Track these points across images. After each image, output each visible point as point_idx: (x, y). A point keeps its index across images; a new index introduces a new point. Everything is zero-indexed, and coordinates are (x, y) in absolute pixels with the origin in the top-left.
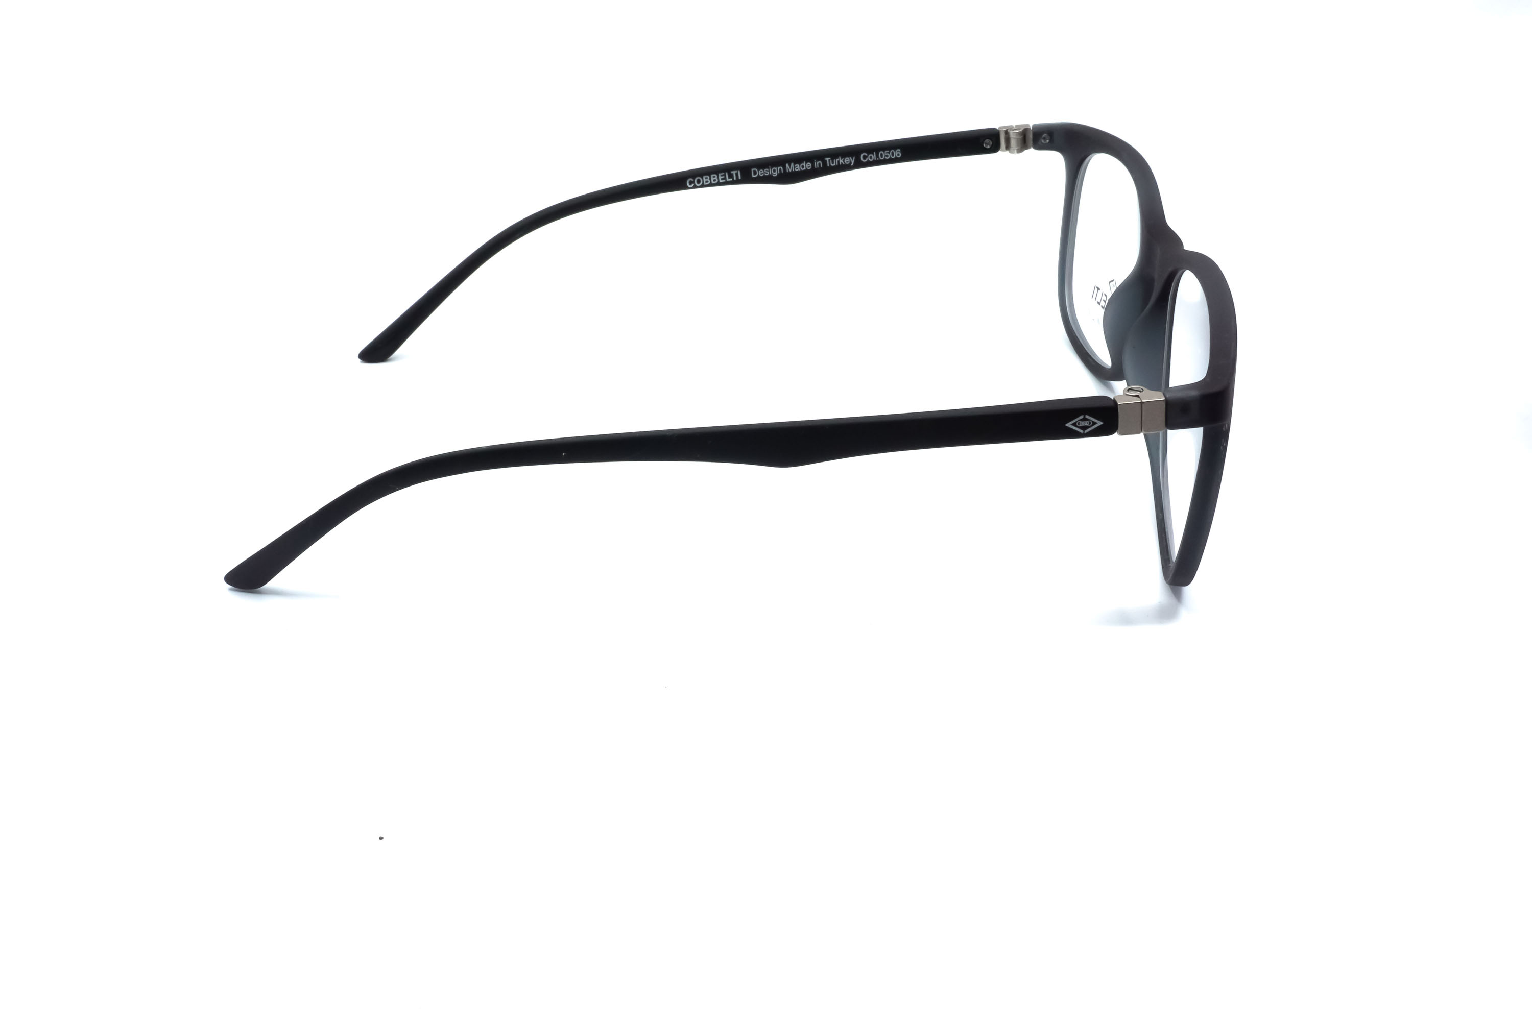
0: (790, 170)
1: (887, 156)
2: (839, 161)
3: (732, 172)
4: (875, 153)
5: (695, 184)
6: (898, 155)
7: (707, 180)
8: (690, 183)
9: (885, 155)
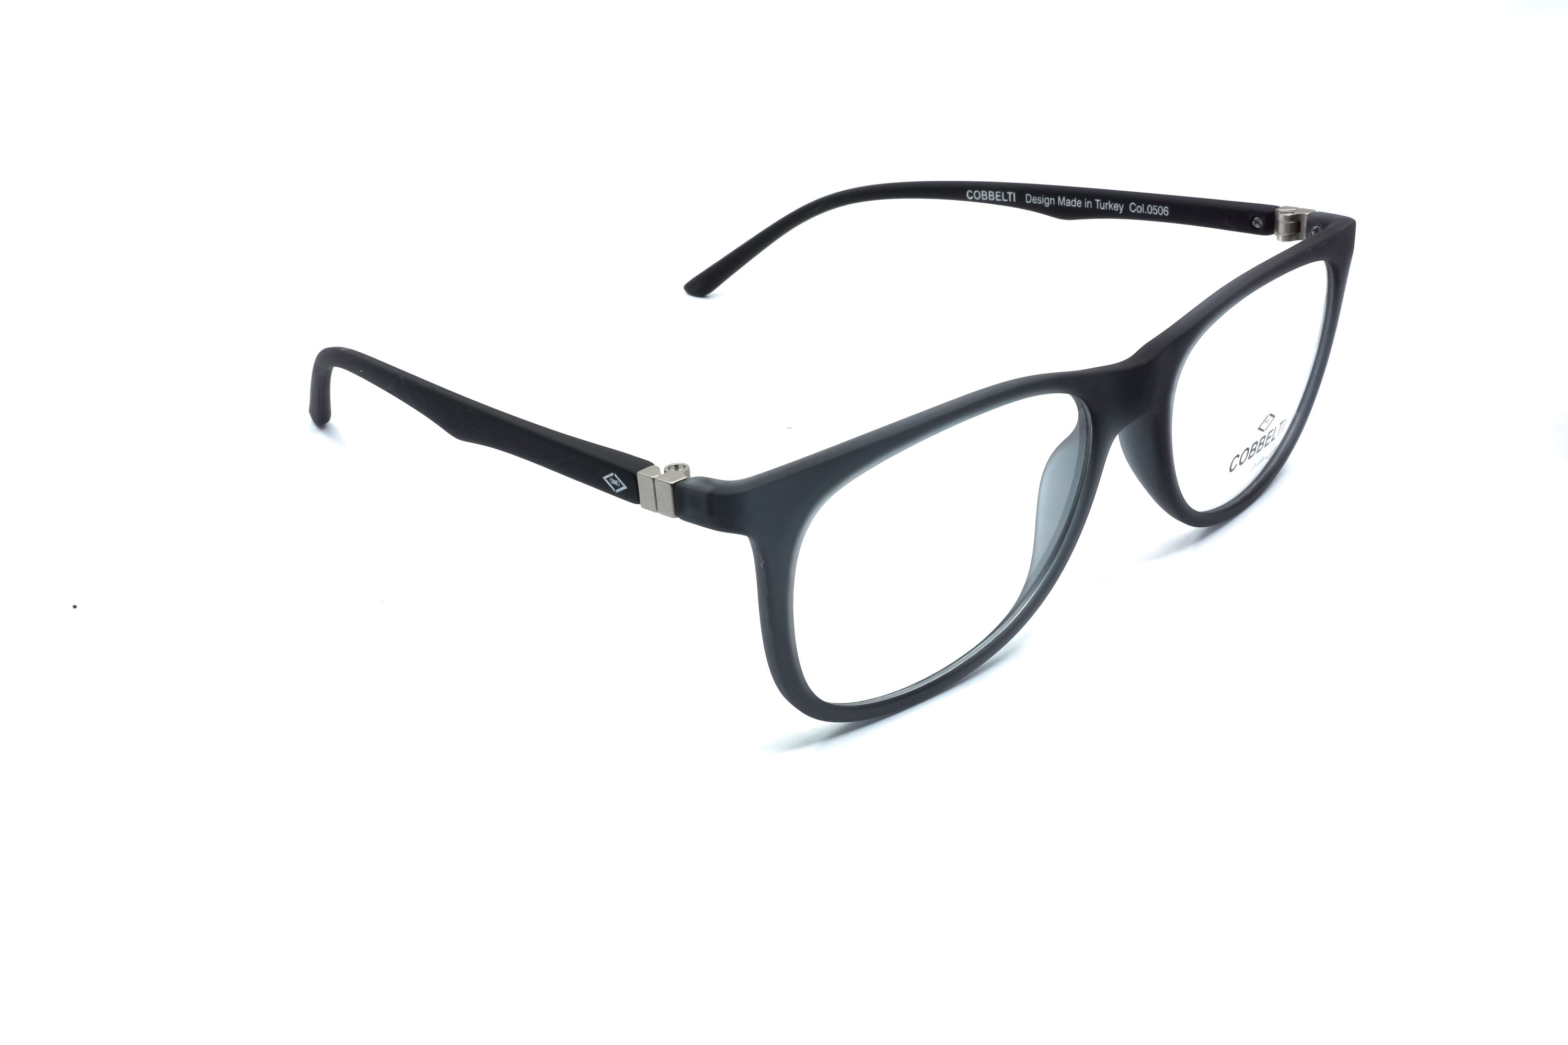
0: (1062, 204)
1: (1155, 211)
2: (1108, 206)
3: (1008, 193)
4: (1143, 205)
5: (974, 197)
6: (1166, 213)
7: (984, 195)
8: (971, 195)
9: (1153, 209)
